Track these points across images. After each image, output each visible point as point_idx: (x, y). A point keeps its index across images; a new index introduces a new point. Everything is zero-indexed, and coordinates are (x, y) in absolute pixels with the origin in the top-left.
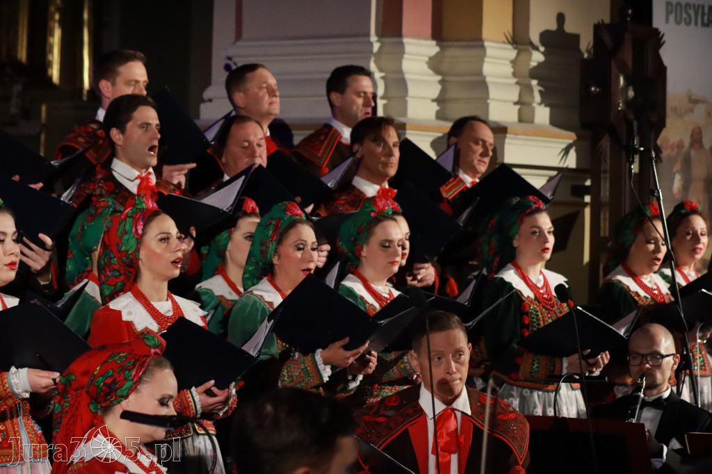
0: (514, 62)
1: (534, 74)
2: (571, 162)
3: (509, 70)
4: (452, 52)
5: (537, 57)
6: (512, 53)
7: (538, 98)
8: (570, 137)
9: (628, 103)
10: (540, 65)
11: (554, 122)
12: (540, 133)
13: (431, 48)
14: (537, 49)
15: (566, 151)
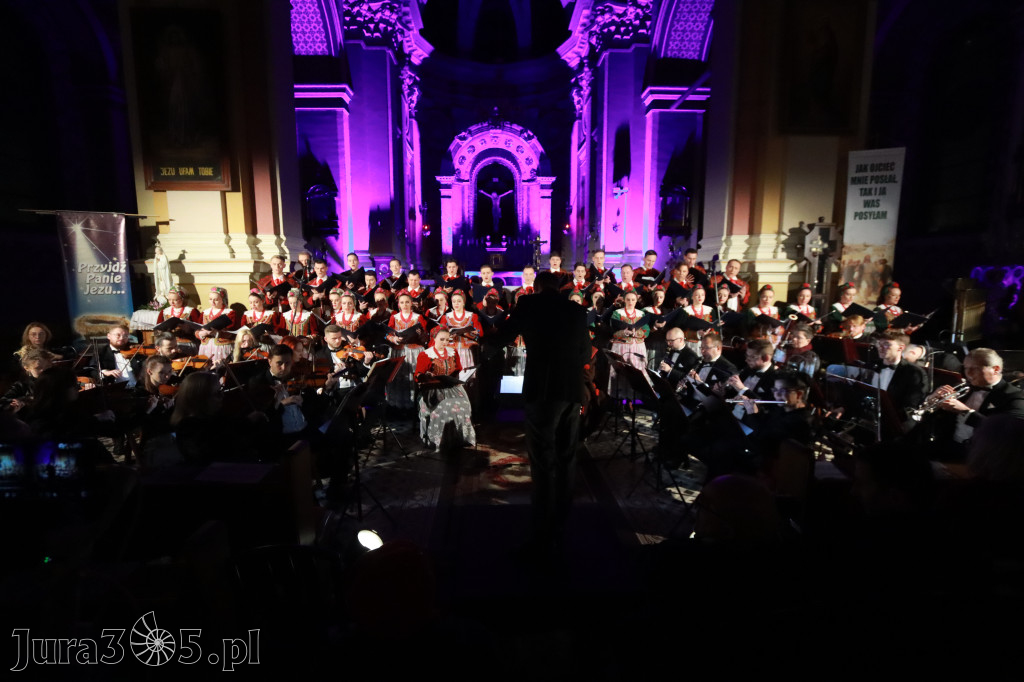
0: (776, 239)
1: (783, 243)
2: (795, 269)
3: (775, 242)
4: (754, 238)
5: (783, 238)
6: (775, 236)
7: (780, 250)
8: (793, 262)
9: (824, 250)
10: (786, 239)
11: (788, 258)
12: (781, 261)
13: (747, 237)
14: (784, 234)
15: (792, 266)
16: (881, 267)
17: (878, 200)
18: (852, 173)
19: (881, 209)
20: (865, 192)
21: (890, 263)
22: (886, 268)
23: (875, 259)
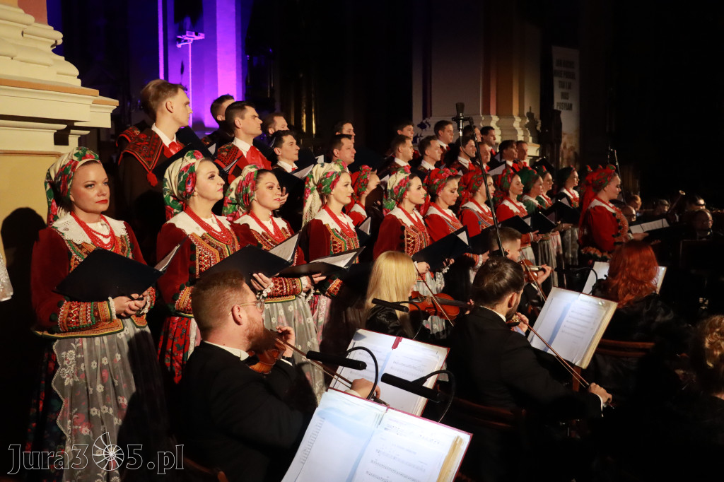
0: (521, 122)
1: (526, 126)
2: (537, 154)
3: (520, 125)
5: (527, 121)
6: (520, 120)
7: (529, 134)
8: (538, 146)
10: (528, 123)
11: (533, 141)
14: (526, 118)
15: (537, 151)
16: (572, 153)
17: (568, 94)
18: (555, 68)
19: (569, 101)
20: (562, 85)
21: (577, 150)
22: (575, 153)
23: (568, 147)
